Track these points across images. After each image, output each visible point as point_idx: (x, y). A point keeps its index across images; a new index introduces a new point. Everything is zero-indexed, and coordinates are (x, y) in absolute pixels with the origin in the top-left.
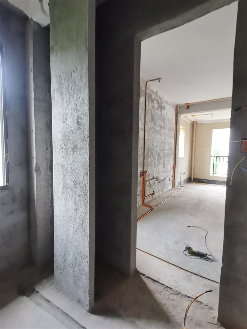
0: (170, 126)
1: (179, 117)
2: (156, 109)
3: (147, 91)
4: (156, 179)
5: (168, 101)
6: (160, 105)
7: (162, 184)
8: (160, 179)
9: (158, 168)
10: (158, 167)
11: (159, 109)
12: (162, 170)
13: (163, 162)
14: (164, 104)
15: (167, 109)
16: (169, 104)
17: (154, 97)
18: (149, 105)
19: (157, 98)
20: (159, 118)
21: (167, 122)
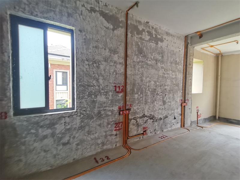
0: (173, 60)
1: (191, 49)
2: (147, 41)
3: (129, 22)
4: (149, 117)
5: (171, 32)
6: (154, 36)
7: (161, 123)
8: (156, 117)
9: (152, 106)
10: (152, 104)
11: (153, 42)
12: (160, 107)
13: (161, 99)
14: (161, 35)
15: (167, 40)
16: (171, 35)
17: (143, 28)
18: (134, 37)
19: (148, 30)
20: (154, 51)
21: (168, 55)
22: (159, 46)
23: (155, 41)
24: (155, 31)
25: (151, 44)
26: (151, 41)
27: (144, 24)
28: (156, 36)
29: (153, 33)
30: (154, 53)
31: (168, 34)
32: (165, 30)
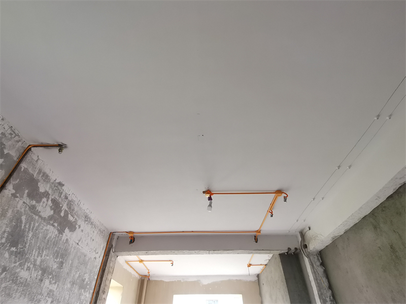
1: (113, 259)
2: (44, 219)
3: (23, 165)
5: (93, 216)
6: (62, 214)
11: (56, 225)
14: (76, 217)
15: (82, 231)
16: (92, 224)
17: (47, 190)
18: (17, 199)
19: (57, 197)
20: (48, 246)
21: (72, 263)
22: (64, 237)
23: (60, 224)
24: (68, 205)
25: (48, 227)
26: (51, 222)
27: (53, 183)
28: (66, 215)
29: (62, 207)
30: (47, 251)
31: (87, 219)
32: (86, 211)
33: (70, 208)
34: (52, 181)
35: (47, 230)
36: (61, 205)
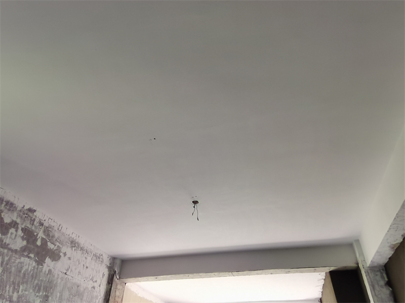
1: (119, 287)
2: (16, 251)
5: (82, 241)
6: (39, 243)
11: (32, 255)
14: (58, 244)
15: (69, 258)
16: (82, 249)
17: (15, 219)
19: (28, 225)
20: (25, 280)
21: (61, 296)
22: (45, 268)
23: (37, 254)
24: (44, 232)
25: (23, 259)
26: (26, 254)
27: (20, 211)
28: (44, 243)
29: (37, 235)
30: (25, 285)
31: (75, 244)
32: (71, 236)
33: (48, 235)
34: (19, 209)
35: (21, 263)
36: (35, 234)
